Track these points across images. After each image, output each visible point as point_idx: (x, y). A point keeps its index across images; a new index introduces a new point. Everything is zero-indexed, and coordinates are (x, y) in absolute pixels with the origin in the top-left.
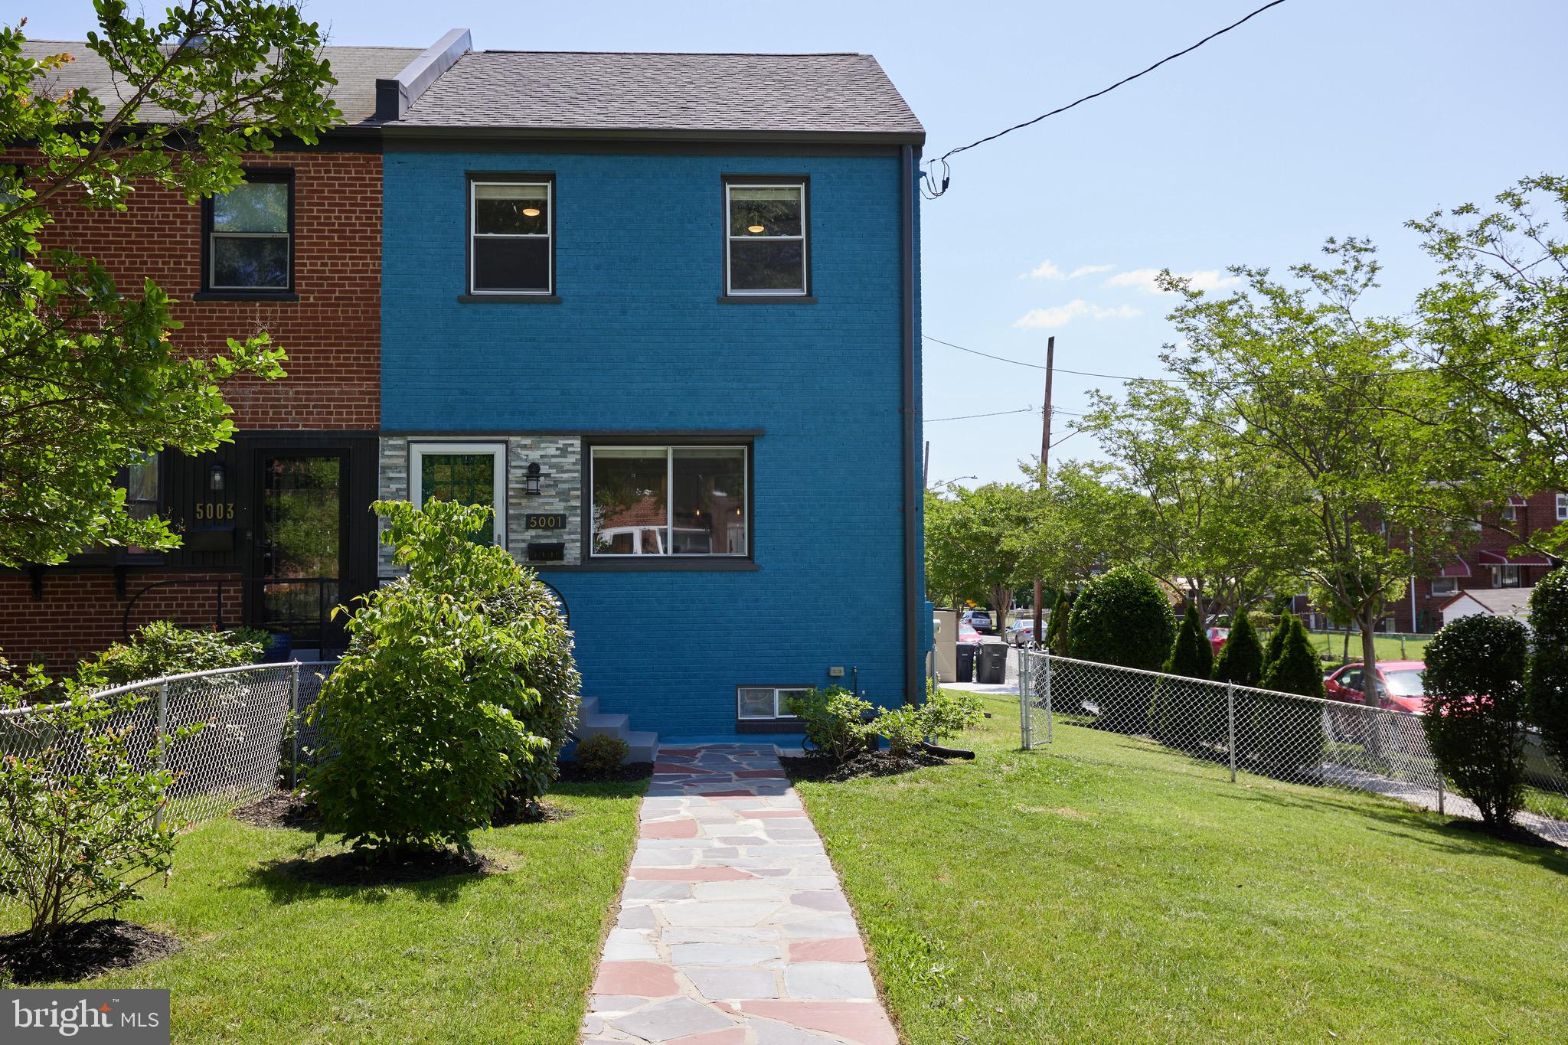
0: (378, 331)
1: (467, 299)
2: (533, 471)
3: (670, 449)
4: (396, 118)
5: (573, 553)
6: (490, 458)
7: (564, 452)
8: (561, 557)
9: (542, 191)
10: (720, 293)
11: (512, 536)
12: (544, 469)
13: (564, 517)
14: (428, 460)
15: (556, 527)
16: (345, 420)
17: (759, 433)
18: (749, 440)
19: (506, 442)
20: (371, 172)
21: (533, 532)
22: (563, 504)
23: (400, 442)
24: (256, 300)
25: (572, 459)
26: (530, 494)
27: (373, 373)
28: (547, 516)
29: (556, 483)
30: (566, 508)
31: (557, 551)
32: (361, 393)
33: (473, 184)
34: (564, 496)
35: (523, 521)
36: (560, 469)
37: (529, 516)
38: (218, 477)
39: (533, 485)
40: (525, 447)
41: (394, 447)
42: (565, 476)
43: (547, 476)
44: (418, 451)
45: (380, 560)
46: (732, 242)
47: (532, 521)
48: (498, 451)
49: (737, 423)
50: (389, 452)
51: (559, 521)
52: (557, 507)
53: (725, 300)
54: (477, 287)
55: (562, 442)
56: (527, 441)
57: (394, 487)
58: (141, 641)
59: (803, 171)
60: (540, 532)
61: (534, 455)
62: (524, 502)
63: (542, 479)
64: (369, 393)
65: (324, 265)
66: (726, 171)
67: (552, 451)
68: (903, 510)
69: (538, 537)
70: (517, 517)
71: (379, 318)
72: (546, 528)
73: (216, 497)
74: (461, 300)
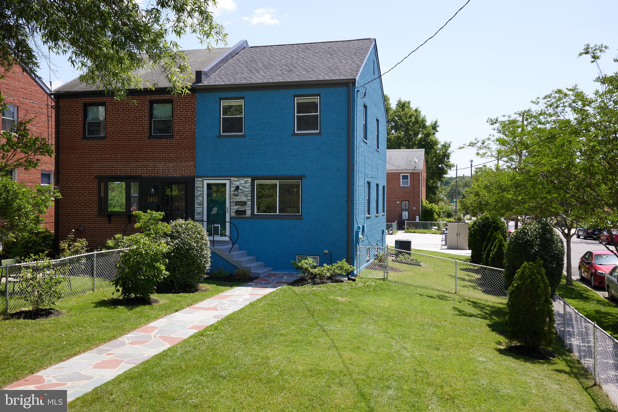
0: (195, 147)
1: (220, 136)
2: (237, 188)
3: (278, 181)
4: (200, 82)
5: (249, 213)
6: (224, 185)
7: (246, 182)
8: (245, 214)
9: (241, 102)
10: (292, 133)
11: (232, 208)
12: (240, 188)
13: (246, 202)
14: (209, 185)
15: (244, 205)
16: (186, 173)
17: (304, 176)
18: (300, 178)
19: (230, 180)
20: (193, 99)
21: (237, 207)
22: (246, 198)
23: (200, 179)
24: (163, 138)
25: (249, 184)
26: (237, 195)
27: (194, 159)
28: (241, 202)
29: (244, 192)
30: (247, 199)
31: (244, 212)
32: (190, 165)
33: (222, 101)
34: (246, 196)
35: (235, 204)
36: (245, 187)
37: (236, 202)
38: (153, 190)
39: (236, 193)
40: (235, 181)
41: (199, 181)
42: (247, 190)
43: (241, 190)
44: (206, 182)
45: (196, 214)
46: (297, 116)
47: (237, 203)
48: (227, 182)
49: (297, 173)
50: (198, 183)
51: (244, 203)
52: (244, 199)
53: (294, 134)
54: (223, 132)
55: (246, 179)
56: (236, 179)
57: (199, 193)
58: (115, 239)
59: (318, 92)
60: (239, 207)
61: (238, 183)
62: (235, 197)
63: (239, 191)
64: (193, 165)
65: (181, 127)
66: (295, 94)
67: (243, 182)
68: (347, 201)
69: (239, 208)
70: (233, 202)
71: (195, 143)
72: (241, 205)
73: (153, 195)
74: (218, 136)
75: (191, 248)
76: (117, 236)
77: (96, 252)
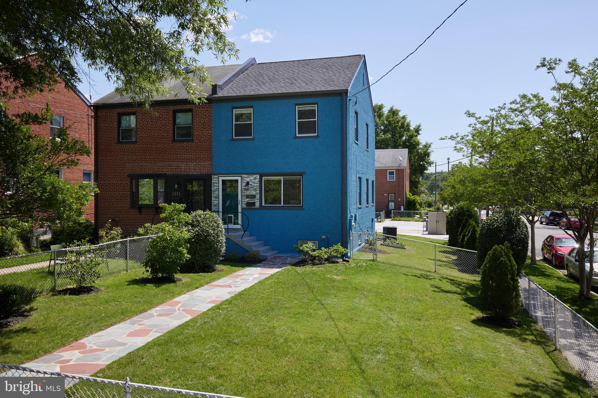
0: (212, 149)
1: (233, 139)
2: (248, 183)
3: (282, 177)
4: (216, 94)
5: (257, 205)
6: (237, 181)
7: (255, 179)
8: (255, 206)
9: (250, 111)
10: (294, 136)
11: (243, 200)
12: (250, 183)
13: (255, 195)
14: (223, 181)
15: (253, 198)
16: (204, 171)
17: (304, 173)
18: (301, 174)
19: (241, 176)
20: (209, 109)
21: (248, 199)
22: (255, 192)
23: (217, 177)
24: (185, 142)
25: (257, 180)
26: (247, 190)
27: (211, 159)
28: (251, 195)
29: (253, 186)
30: (256, 193)
31: (254, 204)
32: (208, 164)
33: (234, 110)
34: (255, 190)
35: (246, 197)
36: (254, 183)
37: (247, 195)
38: (176, 186)
39: (246, 188)
40: (246, 177)
41: (215, 178)
42: (256, 185)
43: (251, 185)
44: (221, 179)
45: (213, 206)
46: (298, 121)
47: (248, 196)
48: (239, 178)
49: (298, 170)
50: (214, 179)
51: (254, 197)
52: (254, 193)
53: (296, 137)
54: (235, 136)
55: (255, 176)
56: (246, 176)
57: (215, 188)
59: (316, 102)
60: (250, 199)
61: (248, 180)
62: (246, 191)
63: (250, 186)
64: (210, 164)
65: (200, 132)
66: (296, 103)
67: (252, 178)
68: (342, 194)
69: (249, 200)
70: (244, 195)
71: (212, 145)
72: (251, 198)
73: (176, 191)
74: (231, 140)
75: (209, 235)
76: (147, 225)
77: (129, 239)
